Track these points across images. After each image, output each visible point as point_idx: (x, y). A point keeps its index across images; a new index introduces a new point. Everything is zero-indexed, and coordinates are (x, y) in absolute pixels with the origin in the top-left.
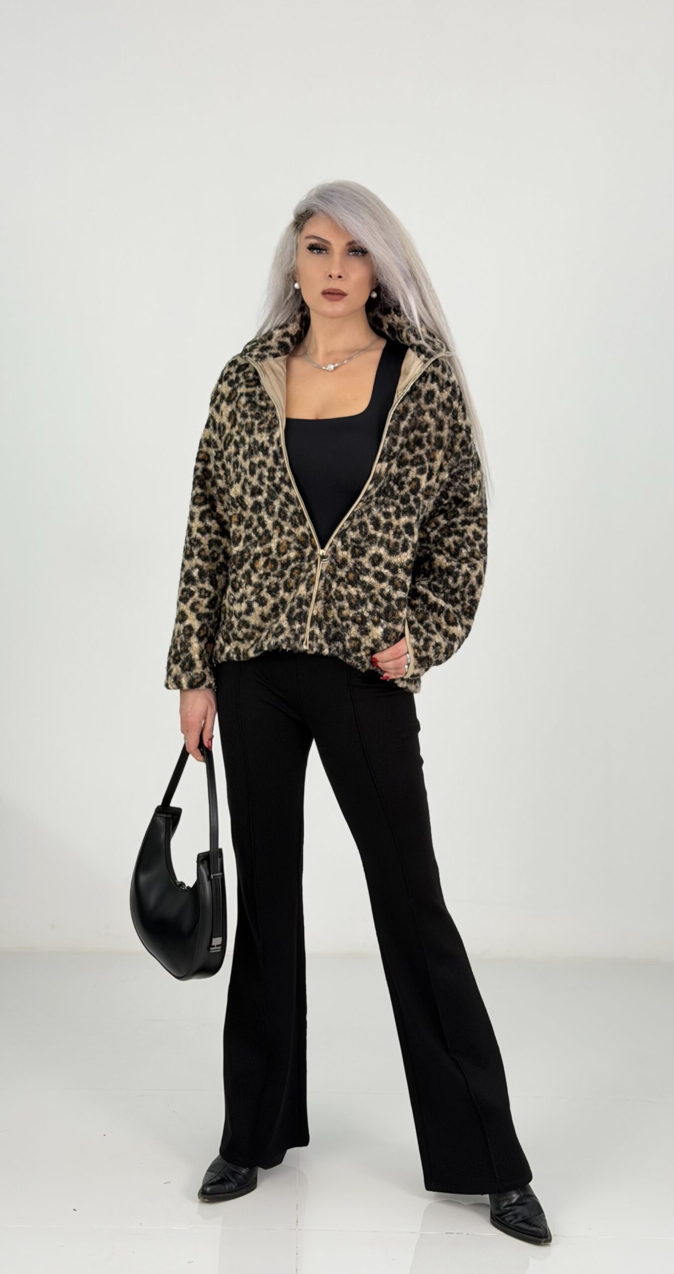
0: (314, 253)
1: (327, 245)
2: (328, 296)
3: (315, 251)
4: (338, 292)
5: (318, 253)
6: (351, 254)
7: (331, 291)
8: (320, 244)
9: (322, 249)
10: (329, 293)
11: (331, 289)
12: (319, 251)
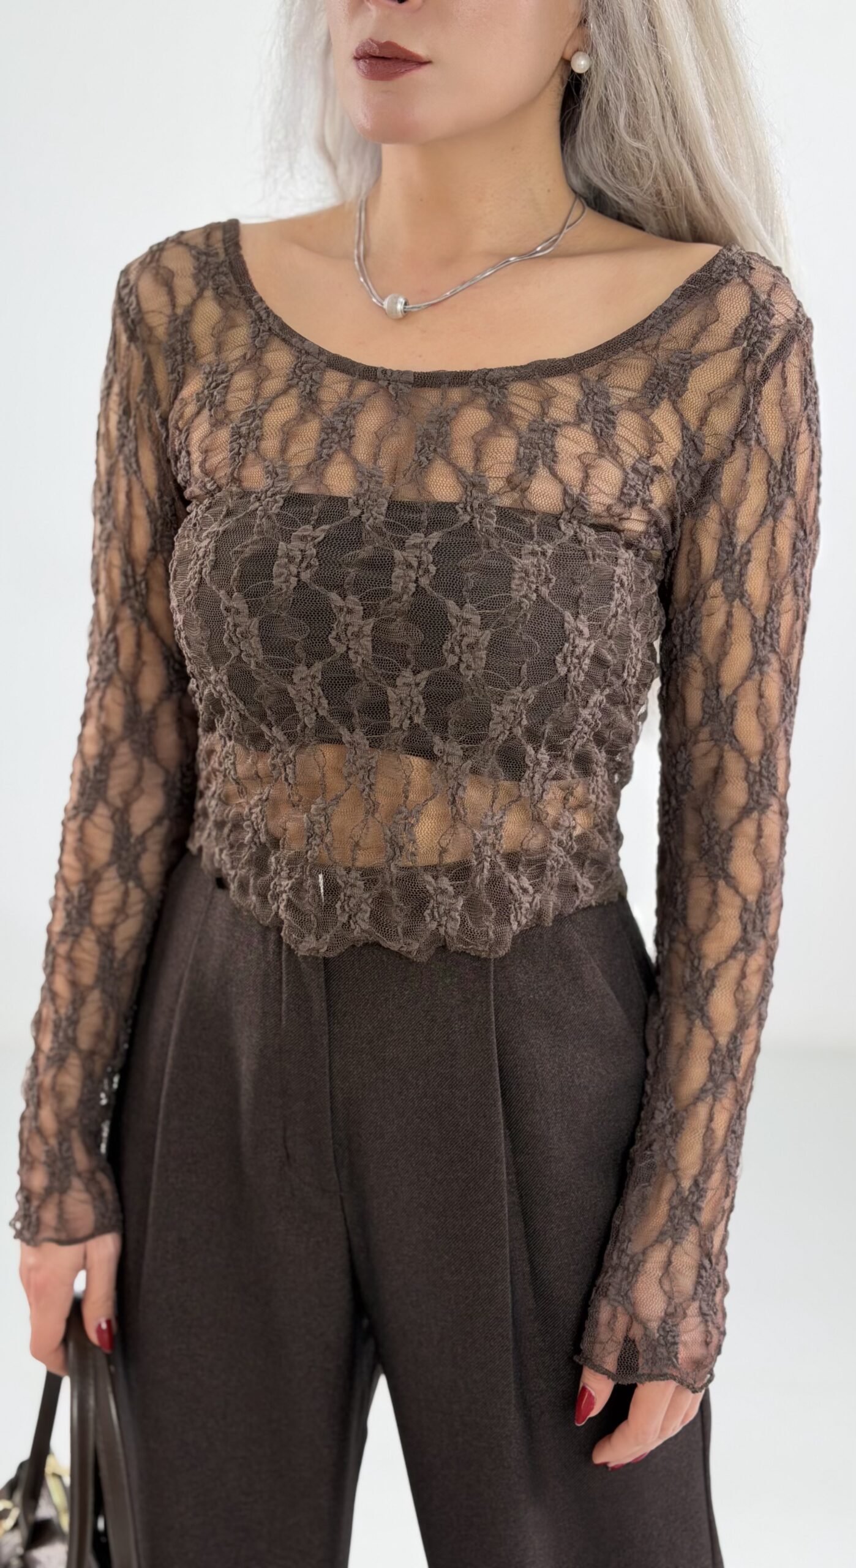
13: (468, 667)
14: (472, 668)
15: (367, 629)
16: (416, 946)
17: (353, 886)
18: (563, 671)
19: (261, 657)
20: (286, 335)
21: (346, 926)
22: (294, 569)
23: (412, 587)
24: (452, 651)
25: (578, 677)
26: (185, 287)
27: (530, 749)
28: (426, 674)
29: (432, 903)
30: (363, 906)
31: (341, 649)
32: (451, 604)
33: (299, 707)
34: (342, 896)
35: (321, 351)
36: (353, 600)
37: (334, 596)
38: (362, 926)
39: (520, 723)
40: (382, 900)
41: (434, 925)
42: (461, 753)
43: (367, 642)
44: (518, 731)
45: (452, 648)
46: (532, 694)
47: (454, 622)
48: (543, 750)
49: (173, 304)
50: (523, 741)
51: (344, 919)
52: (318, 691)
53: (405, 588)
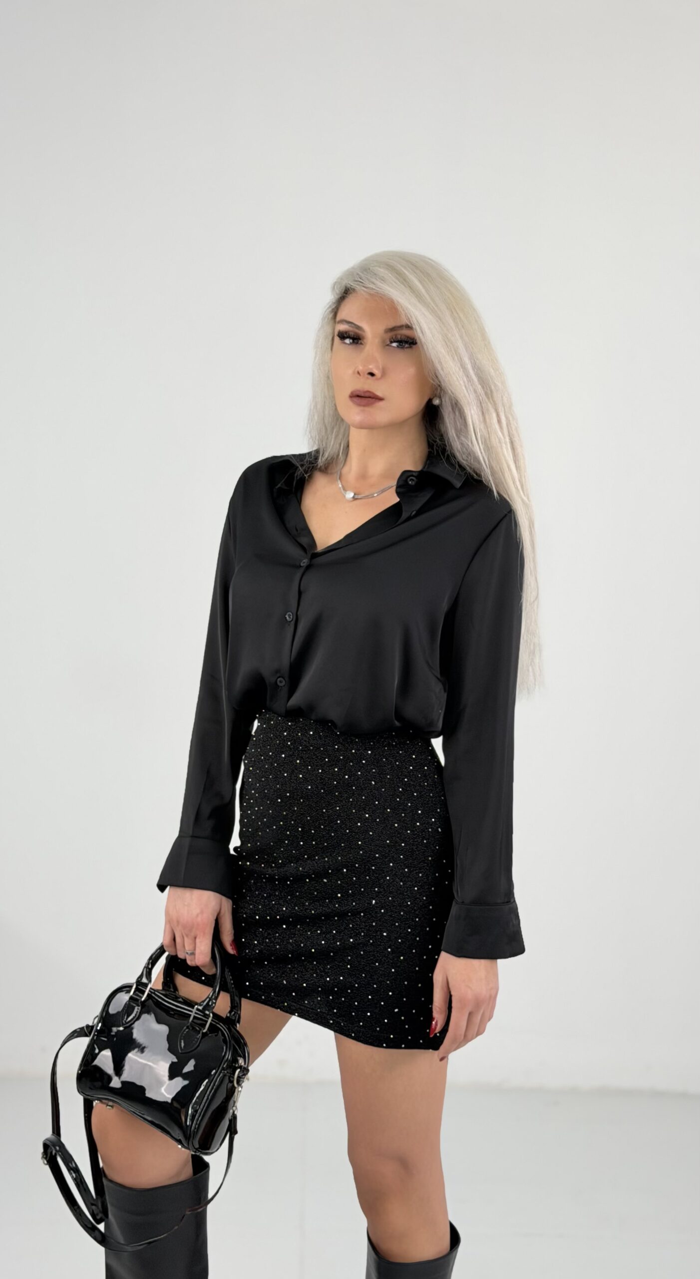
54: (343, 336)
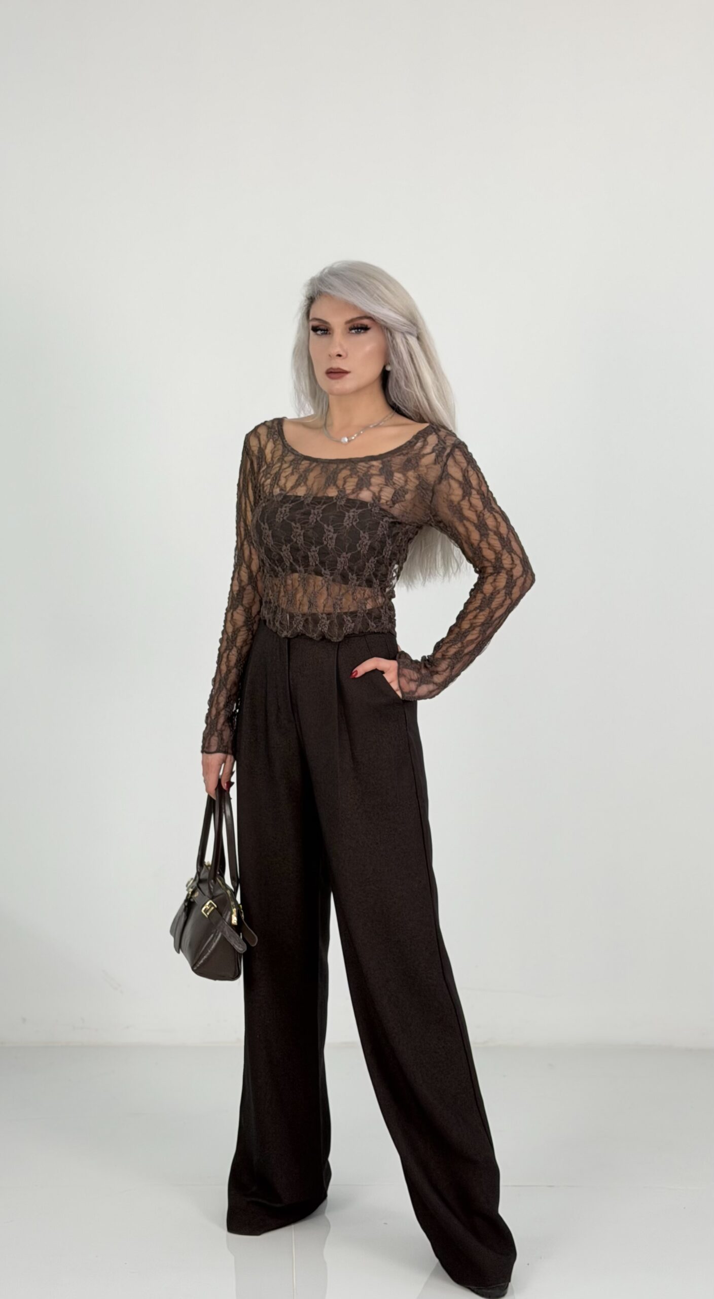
0: (318, 335)
1: (327, 325)
2: (330, 375)
3: (319, 332)
4: (338, 371)
5: (322, 334)
6: (353, 331)
7: (333, 371)
8: (320, 326)
9: (324, 330)
10: (331, 372)
11: (331, 368)
12: (323, 332)
13: (330, 545)
14: (332, 545)
15: (302, 534)
16: (315, 635)
17: (298, 616)
18: (359, 549)
19: (272, 543)
20: (293, 451)
21: (296, 628)
22: (282, 516)
23: (315, 520)
24: (325, 540)
25: (364, 551)
26: (263, 438)
27: (350, 574)
28: (318, 547)
29: (320, 622)
30: (301, 622)
31: (295, 540)
32: (325, 526)
33: (284, 559)
34: (295, 619)
35: (302, 455)
36: (298, 525)
37: (293, 524)
38: (300, 628)
39: (346, 565)
40: (306, 621)
41: (320, 629)
42: (329, 574)
43: (302, 537)
44: (346, 567)
45: (325, 538)
46: (349, 555)
47: (325, 530)
48: (354, 575)
49: (260, 443)
50: (348, 571)
51: (295, 626)
52: (289, 554)
53: (313, 521)
54: (315, 329)
